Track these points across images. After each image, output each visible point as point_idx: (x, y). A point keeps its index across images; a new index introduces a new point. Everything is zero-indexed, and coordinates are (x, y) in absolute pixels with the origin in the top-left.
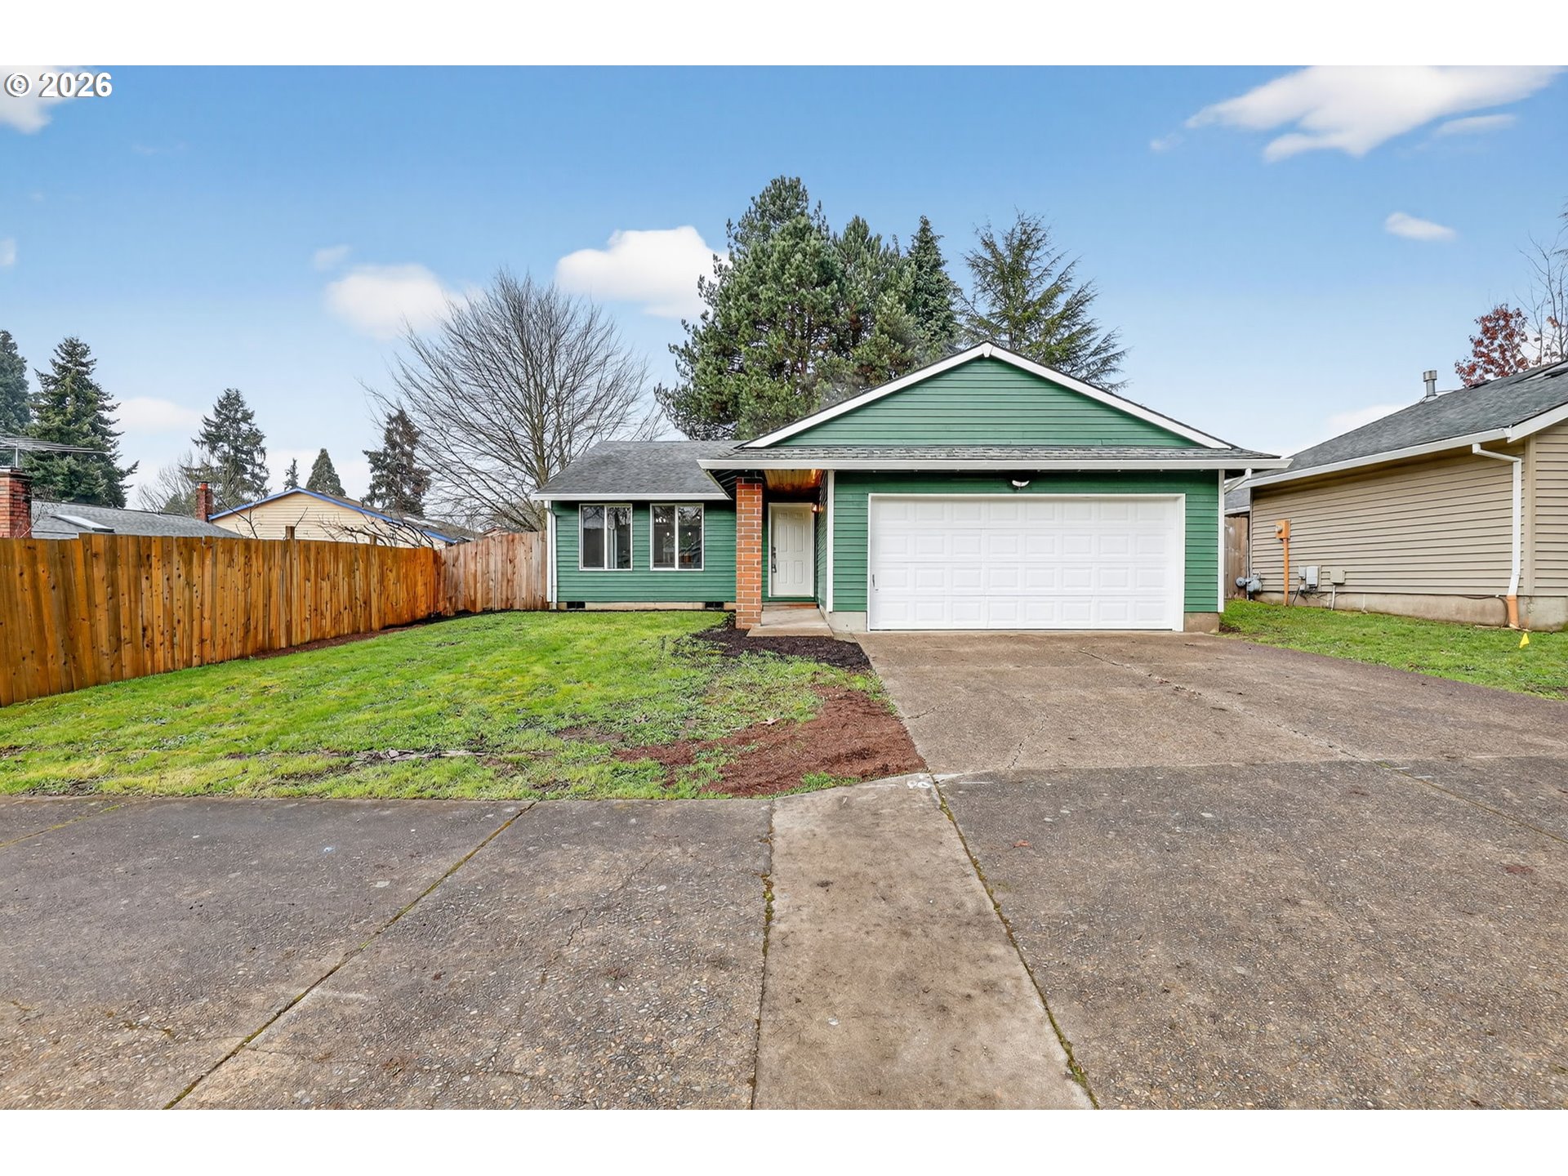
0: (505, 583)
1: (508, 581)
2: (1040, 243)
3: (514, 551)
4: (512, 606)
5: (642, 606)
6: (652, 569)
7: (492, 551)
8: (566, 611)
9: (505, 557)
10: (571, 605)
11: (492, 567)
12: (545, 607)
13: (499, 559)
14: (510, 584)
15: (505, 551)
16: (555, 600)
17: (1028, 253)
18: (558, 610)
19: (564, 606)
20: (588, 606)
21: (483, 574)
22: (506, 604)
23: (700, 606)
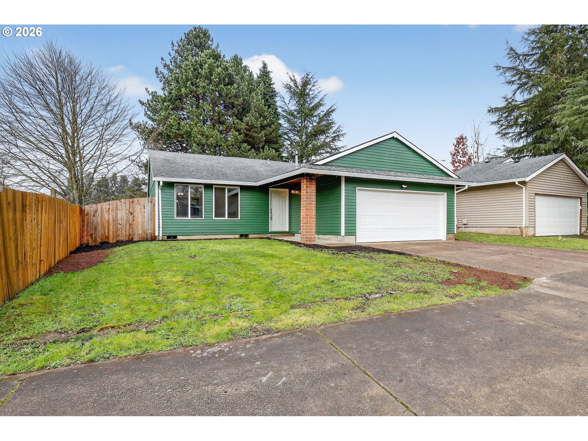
0: (128, 226)
1: (130, 225)
2: (315, 84)
3: (133, 208)
4: (132, 239)
5: (208, 237)
6: (214, 218)
7: (119, 208)
8: (166, 241)
9: (127, 212)
10: (169, 237)
11: (119, 216)
12: (154, 238)
13: (124, 212)
14: (131, 226)
15: (128, 206)
16: (161, 235)
17: (309, 87)
18: (163, 240)
19: (165, 238)
20: (179, 238)
21: (114, 221)
22: (129, 238)
23: (238, 236)
